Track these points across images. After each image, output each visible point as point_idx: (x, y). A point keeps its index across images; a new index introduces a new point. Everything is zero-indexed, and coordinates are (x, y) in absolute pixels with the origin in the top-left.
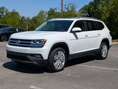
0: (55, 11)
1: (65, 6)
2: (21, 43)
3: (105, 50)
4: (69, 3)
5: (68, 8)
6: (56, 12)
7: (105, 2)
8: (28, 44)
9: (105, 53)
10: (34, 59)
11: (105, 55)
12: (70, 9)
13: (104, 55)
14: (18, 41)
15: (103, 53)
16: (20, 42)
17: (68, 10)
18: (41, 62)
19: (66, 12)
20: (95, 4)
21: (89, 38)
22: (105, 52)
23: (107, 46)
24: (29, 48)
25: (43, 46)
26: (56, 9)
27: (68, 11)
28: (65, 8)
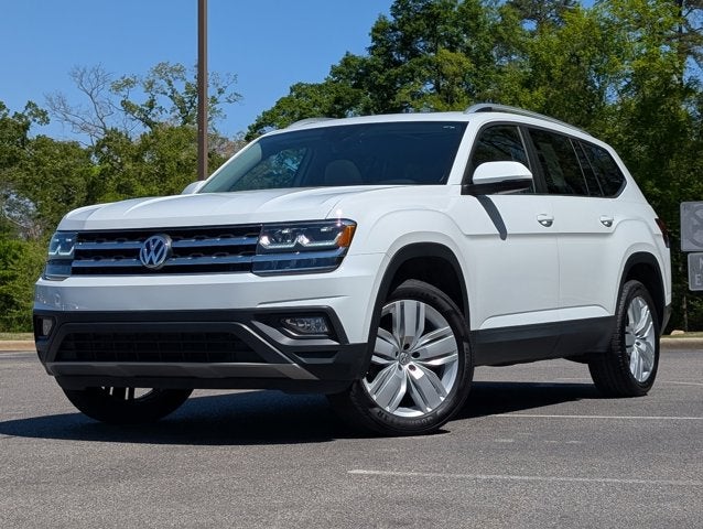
0: (32, 134)
1: (118, 88)
2: (176, 252)
3: (644, 330)
4: (160, 70)
5: (151, 105)
6: (42, 142)
7: (467, 64)
8: (234, 250)
9: (642, 354)
10: (286, 341)
11: (645, 370)
12: (168, 116)
13: (637, 368)
14: (159, 238)
15: (635, 355)
16: (168, 244)
17: (148, 123)
18: (330, 361)
19: (136, 139)
20: (381, 79)
21: (561, 241)
22: (643, 346)
23: (650, 308)
24: (249, 277)
25: (338, 261)
26: (43, 116)
27: (155, 135)
28: (124, 103)
